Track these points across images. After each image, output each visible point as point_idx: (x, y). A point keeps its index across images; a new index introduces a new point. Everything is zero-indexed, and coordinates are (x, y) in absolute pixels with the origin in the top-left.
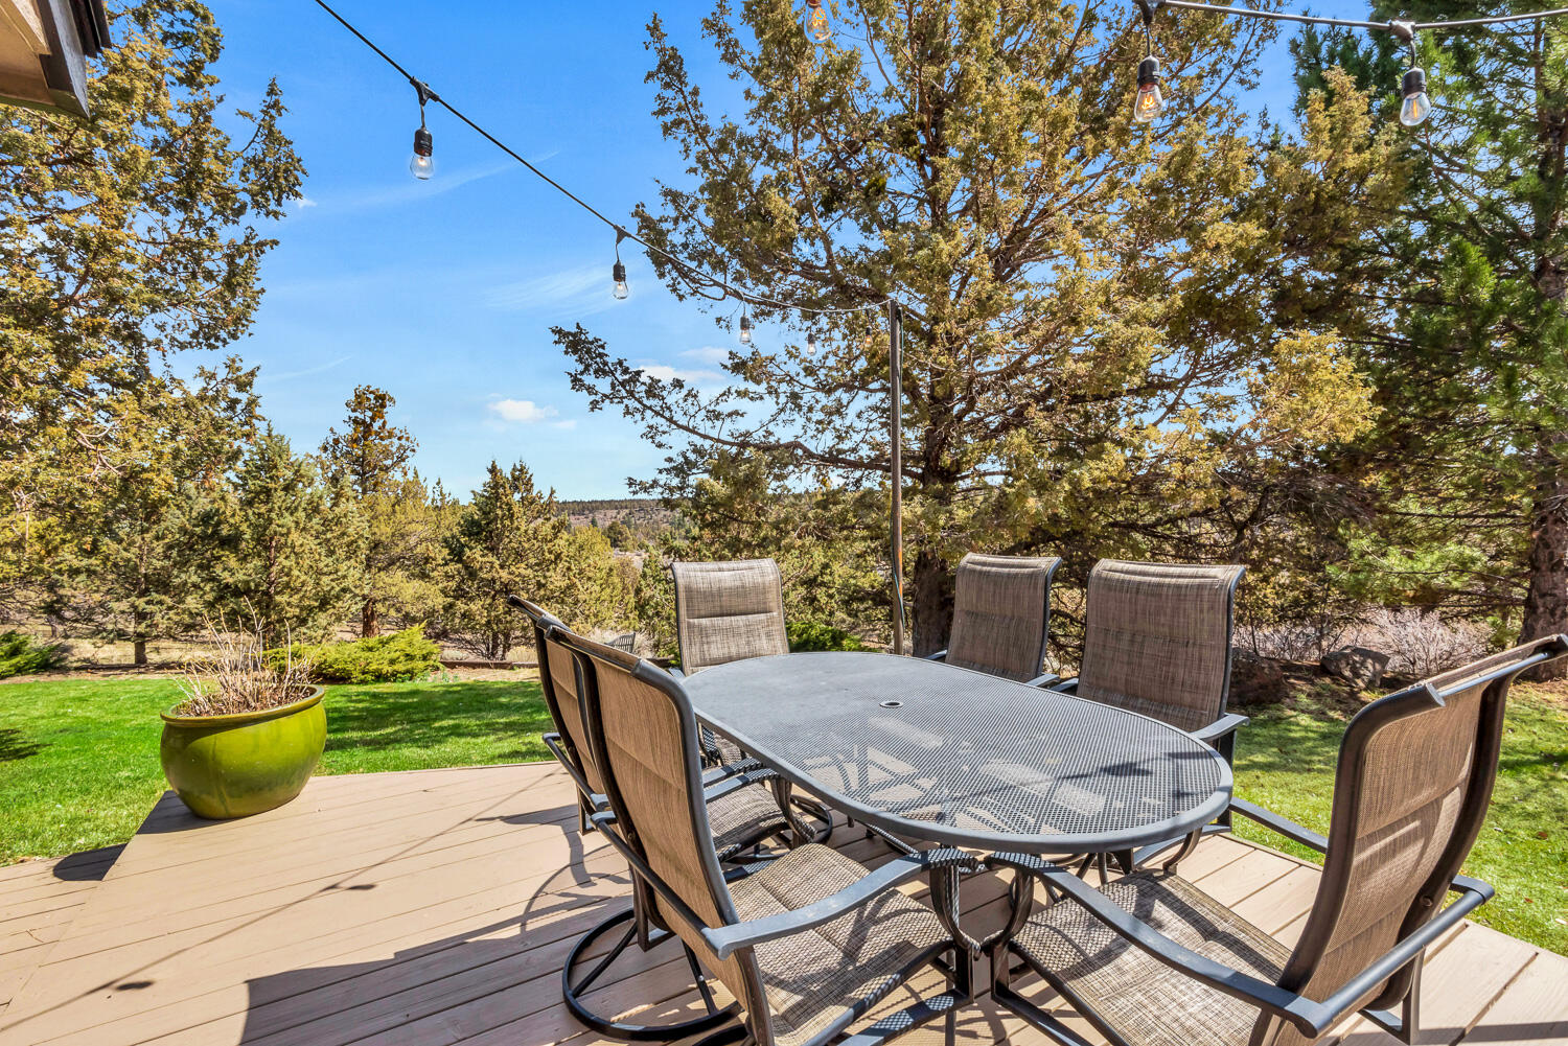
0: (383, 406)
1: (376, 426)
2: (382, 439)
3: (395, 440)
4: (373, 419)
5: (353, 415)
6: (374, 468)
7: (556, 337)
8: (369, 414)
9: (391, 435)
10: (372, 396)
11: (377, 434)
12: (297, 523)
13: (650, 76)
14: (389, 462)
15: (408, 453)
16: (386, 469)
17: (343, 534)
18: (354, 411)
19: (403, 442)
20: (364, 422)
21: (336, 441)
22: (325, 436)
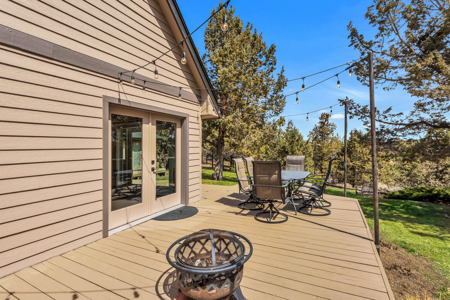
0: (328, 118)
1: (326, 123)
2: (327, 126)
3: (331, 126)
4: (325, 121)
5: (321, 121)
6: (325, 134)
7: (340, 101)
8: (324, 120)
9: (330, 125)
10: (325, 116)
11: (326, 125)
12: (298, 149)
13: (349, 37)
14: (329, 132)
15: (334, 130)
16: (328, 134)
17: (307, 151)
18: (321, 120)
19: (333, 127)
20: (323, 122)
21: (316, 128)
22: (314, 127)
